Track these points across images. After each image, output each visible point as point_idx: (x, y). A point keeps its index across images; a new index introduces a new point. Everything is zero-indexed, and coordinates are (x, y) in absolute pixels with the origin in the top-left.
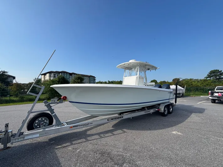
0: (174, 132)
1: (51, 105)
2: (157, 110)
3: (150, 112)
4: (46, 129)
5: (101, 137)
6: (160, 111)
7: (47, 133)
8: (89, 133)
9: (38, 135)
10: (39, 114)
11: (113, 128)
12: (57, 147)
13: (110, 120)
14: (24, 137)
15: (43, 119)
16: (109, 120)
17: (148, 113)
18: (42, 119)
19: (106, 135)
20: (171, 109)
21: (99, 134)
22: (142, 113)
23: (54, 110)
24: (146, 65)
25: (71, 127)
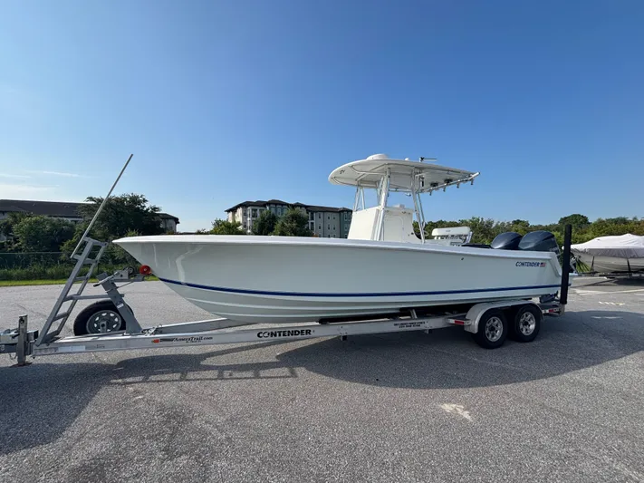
0: (448, 407)
1: (117, 284)
2: (452, 321)
3: (422, 327)
4: (100, 339)
5: (221, 377)
6: (467, 329)
7: (101, 346)
8: (208, 362)
9: (83, 348)
10: (101, 303)
11: (275, 360)
12: (115, 381)
13: (266, 335)
14: (56, 349)
15: (112, 315)
16: (261, 335)
17: (413, 328)
18: (108, 314)
19: (236, 375)
20: (532, 327)
21: (221, 369)
22: (388, 326)
23: (122, 295)
24: (421, 169)
25: (156, 341)
